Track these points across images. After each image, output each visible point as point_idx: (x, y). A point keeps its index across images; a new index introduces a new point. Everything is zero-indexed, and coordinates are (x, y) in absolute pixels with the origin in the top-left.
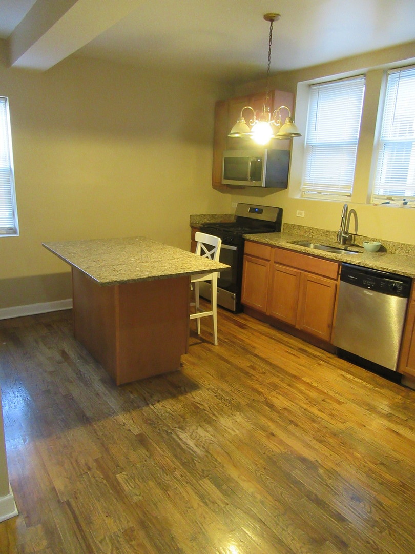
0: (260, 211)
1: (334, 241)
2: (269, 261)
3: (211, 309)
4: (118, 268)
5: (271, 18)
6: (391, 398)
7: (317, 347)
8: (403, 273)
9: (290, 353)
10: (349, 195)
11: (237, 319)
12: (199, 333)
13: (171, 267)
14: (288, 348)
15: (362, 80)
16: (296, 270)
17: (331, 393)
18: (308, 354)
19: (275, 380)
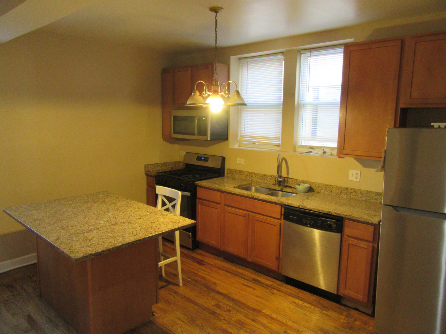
0: (206, 159)
1: (271, 184)
2: (220, 204)
3: (175, 255)
4: (89, 235)
5: (215, 10)
6: (337, 319)
7: (267, 276)
8: (336, 213)
9: (246, 286)
10: (278, 145)
11: (194, 255)
12: (164, 275)
13: (141, 228)
14: (243, 280)
15: (281, 57)
16: (244, 212)
17: (290, 323)
18: (261, 284)
19: (240, 317)
